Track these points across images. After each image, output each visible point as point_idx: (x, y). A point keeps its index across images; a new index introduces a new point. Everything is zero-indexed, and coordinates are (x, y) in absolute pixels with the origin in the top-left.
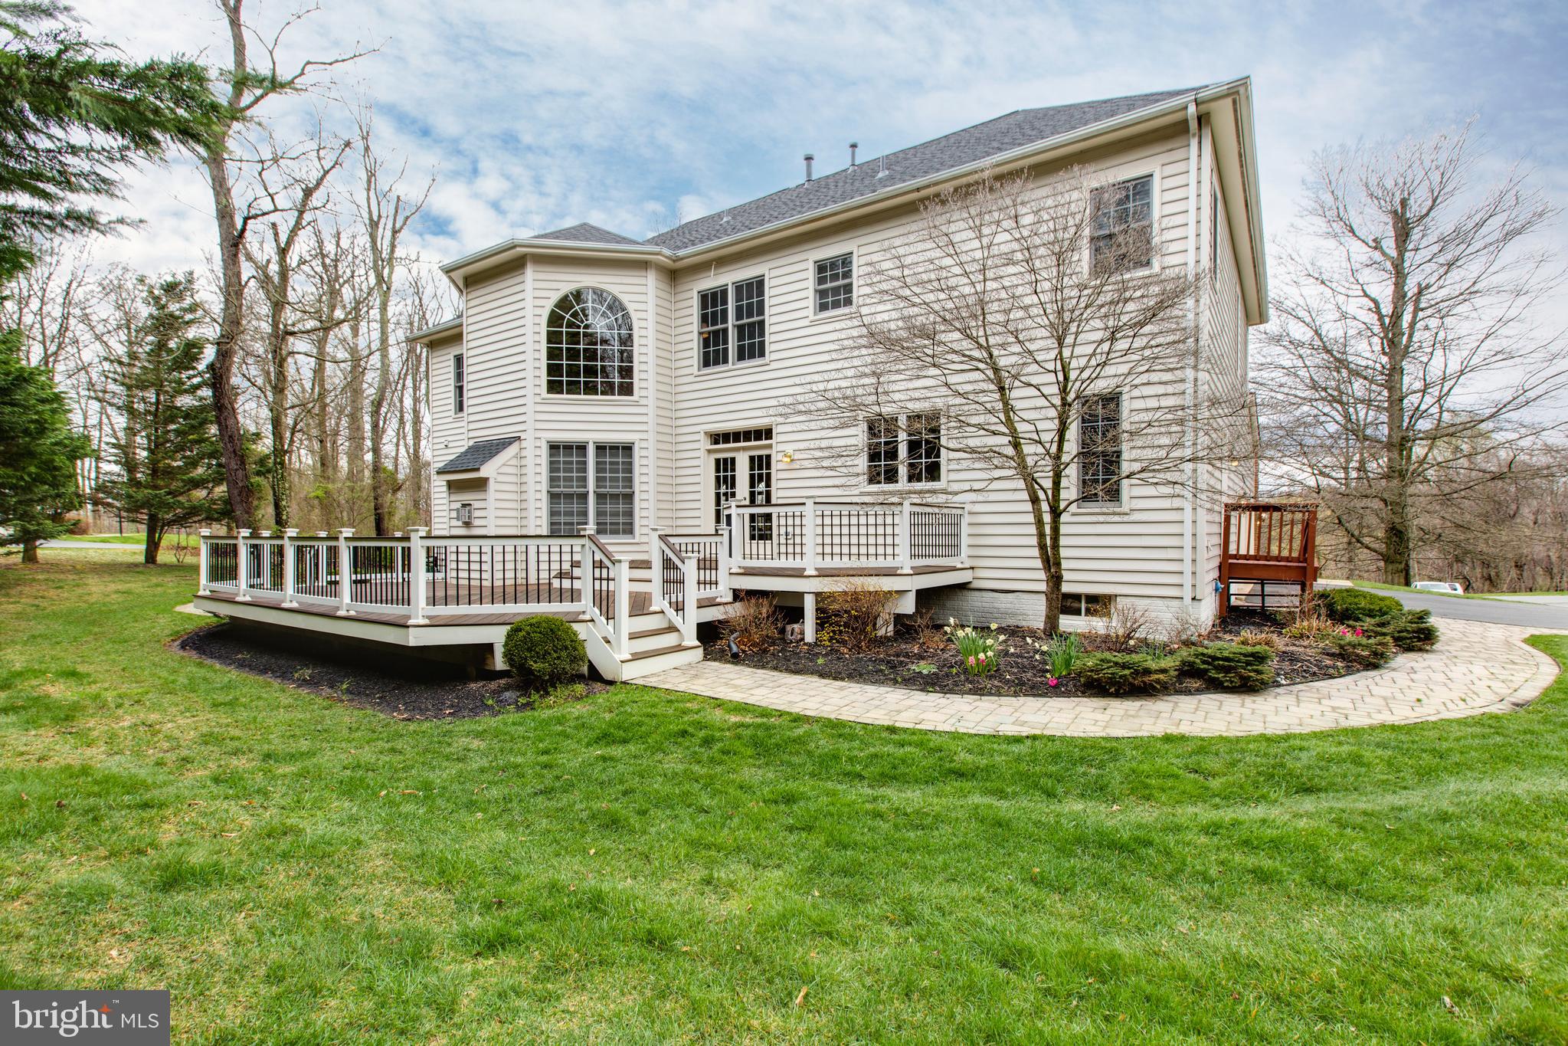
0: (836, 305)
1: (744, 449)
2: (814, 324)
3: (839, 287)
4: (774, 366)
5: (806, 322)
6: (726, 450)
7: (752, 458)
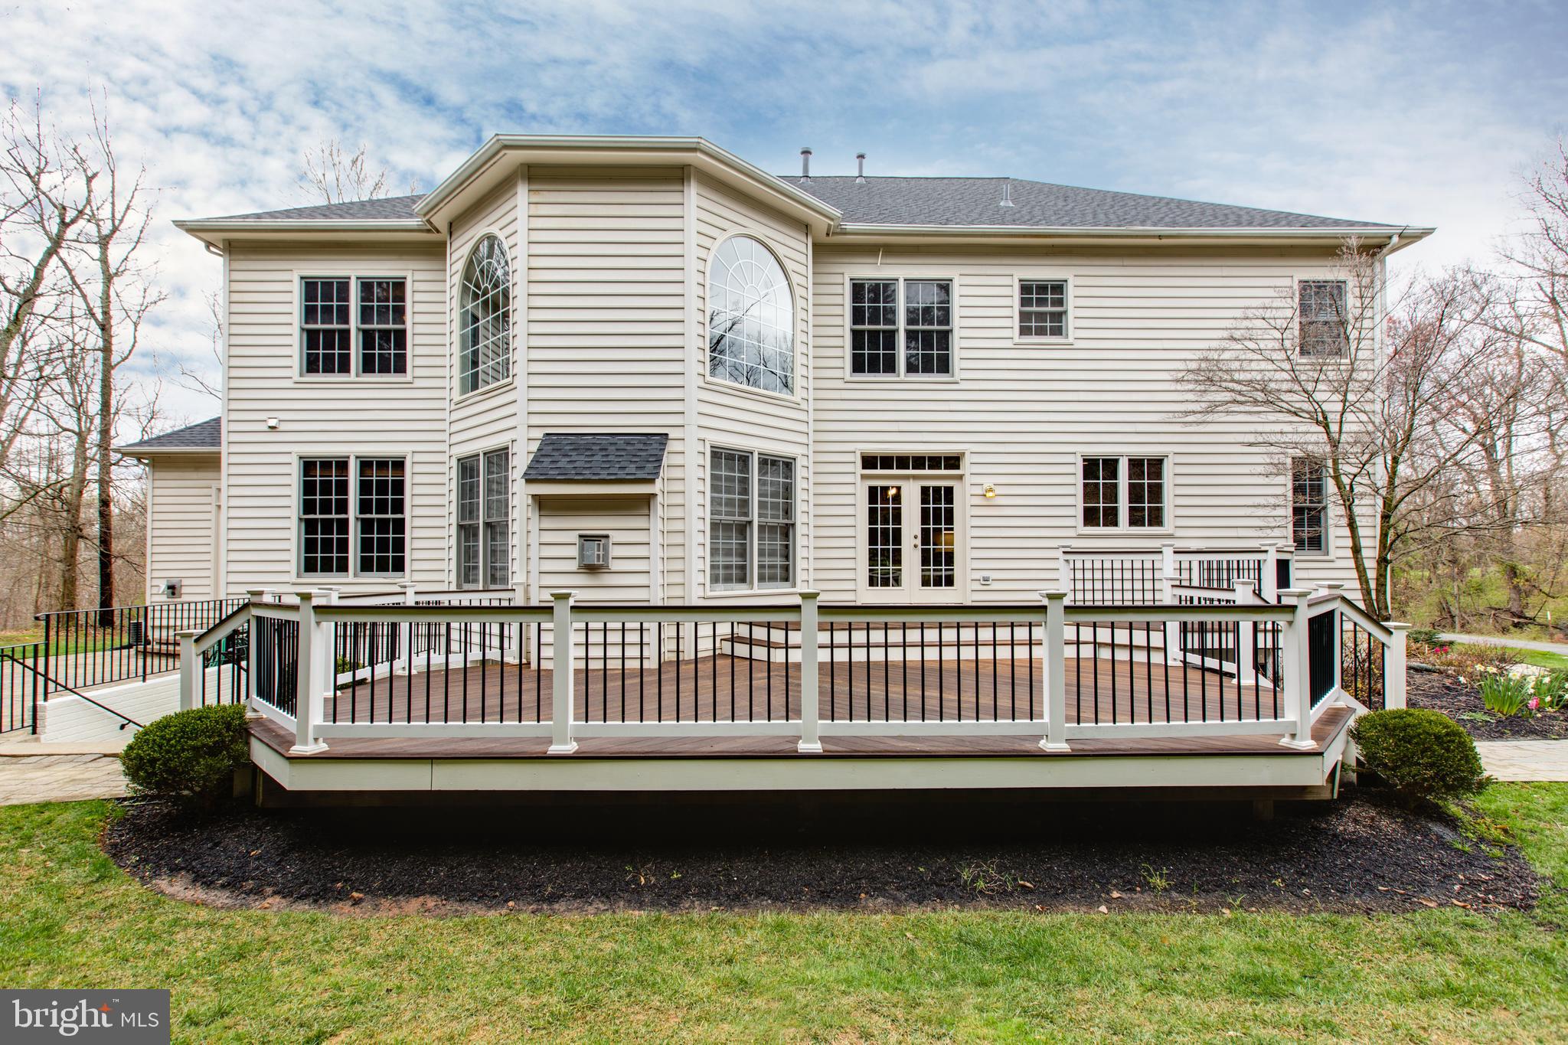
0: (1041, 331)
1: (915, 477)
2: (1017, 347)
3: (1045, 314)
4: (964, 385)
5: (1008, 344)
6: (882, 477)
7: (925, 491)
